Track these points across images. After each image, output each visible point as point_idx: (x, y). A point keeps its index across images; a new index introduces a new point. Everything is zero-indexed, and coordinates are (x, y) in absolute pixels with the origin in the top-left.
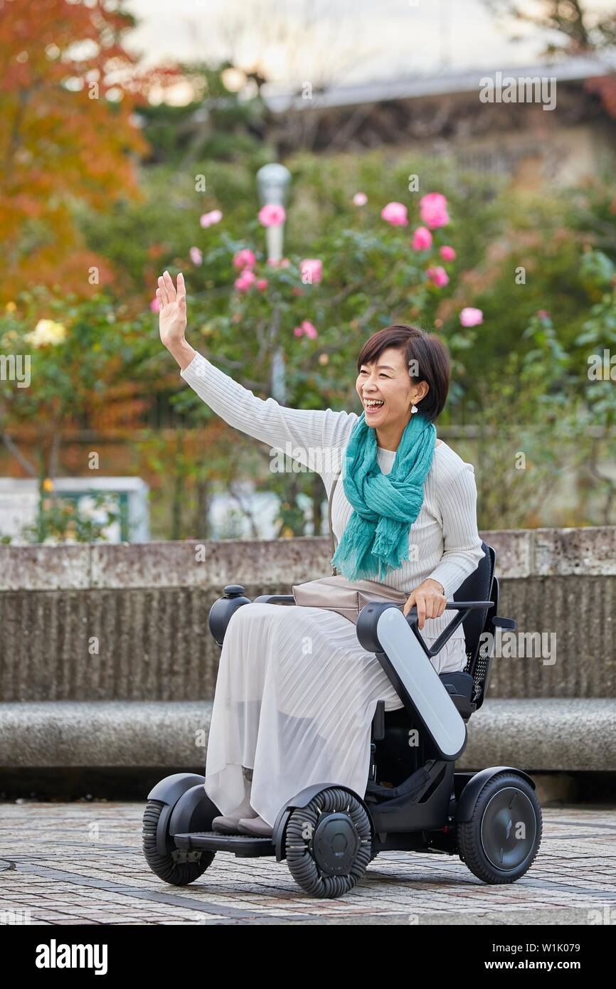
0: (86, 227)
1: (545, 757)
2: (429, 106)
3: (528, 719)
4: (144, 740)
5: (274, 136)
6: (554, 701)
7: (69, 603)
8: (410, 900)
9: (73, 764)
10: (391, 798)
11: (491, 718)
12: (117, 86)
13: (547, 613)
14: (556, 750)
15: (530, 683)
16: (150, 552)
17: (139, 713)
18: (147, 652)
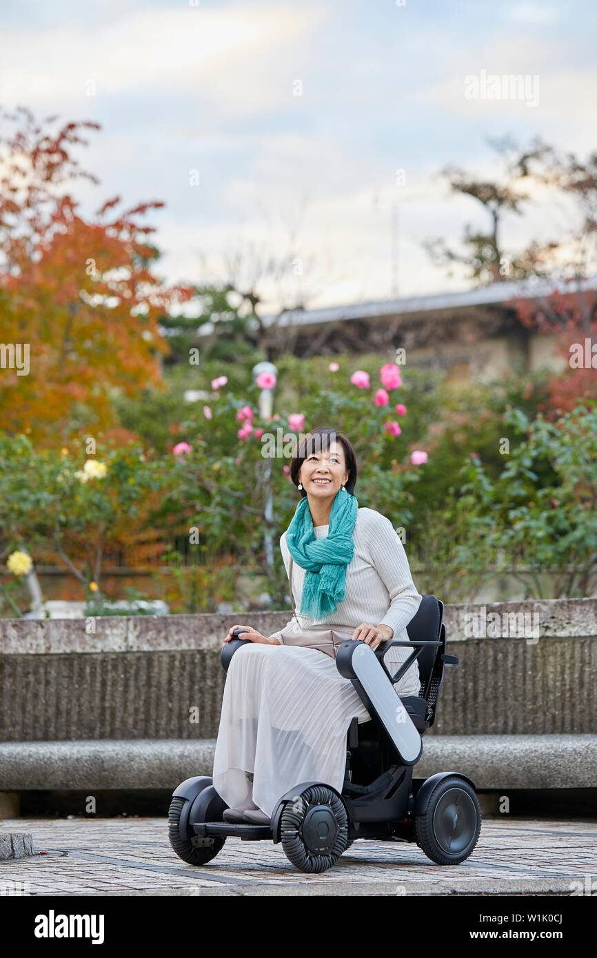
0: (121, 410)
1: (481, 778)
2: (383, 322)
3: (467, 749)
4: (168, 767)
5: (264, 344)
6: (487, 736)
7: (110, 663)
8: (378, 874)
9: (113, 787)
10: (364, 795)
11: (438, 748)
12: (146, 300)
13: (481, 668)
14: (489, 773)
15: (468, 722)
16: (173, 623)
17: (164, 747)
18: (171, 701)
